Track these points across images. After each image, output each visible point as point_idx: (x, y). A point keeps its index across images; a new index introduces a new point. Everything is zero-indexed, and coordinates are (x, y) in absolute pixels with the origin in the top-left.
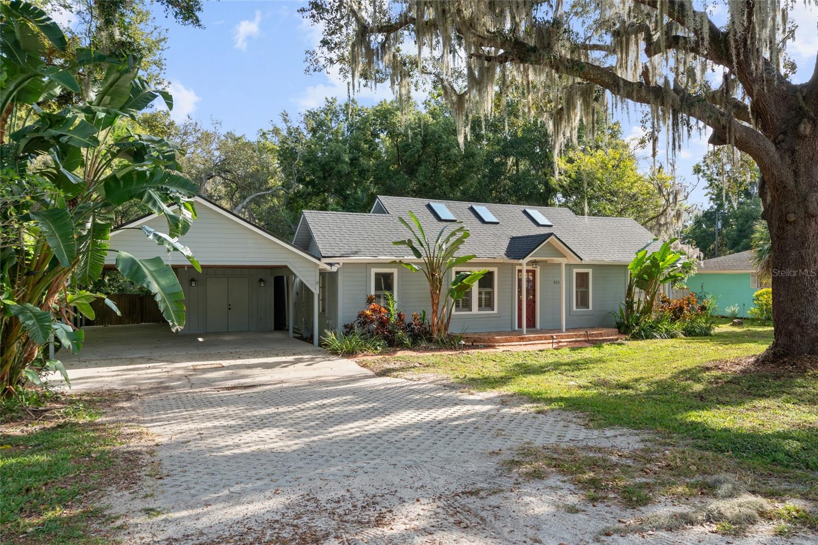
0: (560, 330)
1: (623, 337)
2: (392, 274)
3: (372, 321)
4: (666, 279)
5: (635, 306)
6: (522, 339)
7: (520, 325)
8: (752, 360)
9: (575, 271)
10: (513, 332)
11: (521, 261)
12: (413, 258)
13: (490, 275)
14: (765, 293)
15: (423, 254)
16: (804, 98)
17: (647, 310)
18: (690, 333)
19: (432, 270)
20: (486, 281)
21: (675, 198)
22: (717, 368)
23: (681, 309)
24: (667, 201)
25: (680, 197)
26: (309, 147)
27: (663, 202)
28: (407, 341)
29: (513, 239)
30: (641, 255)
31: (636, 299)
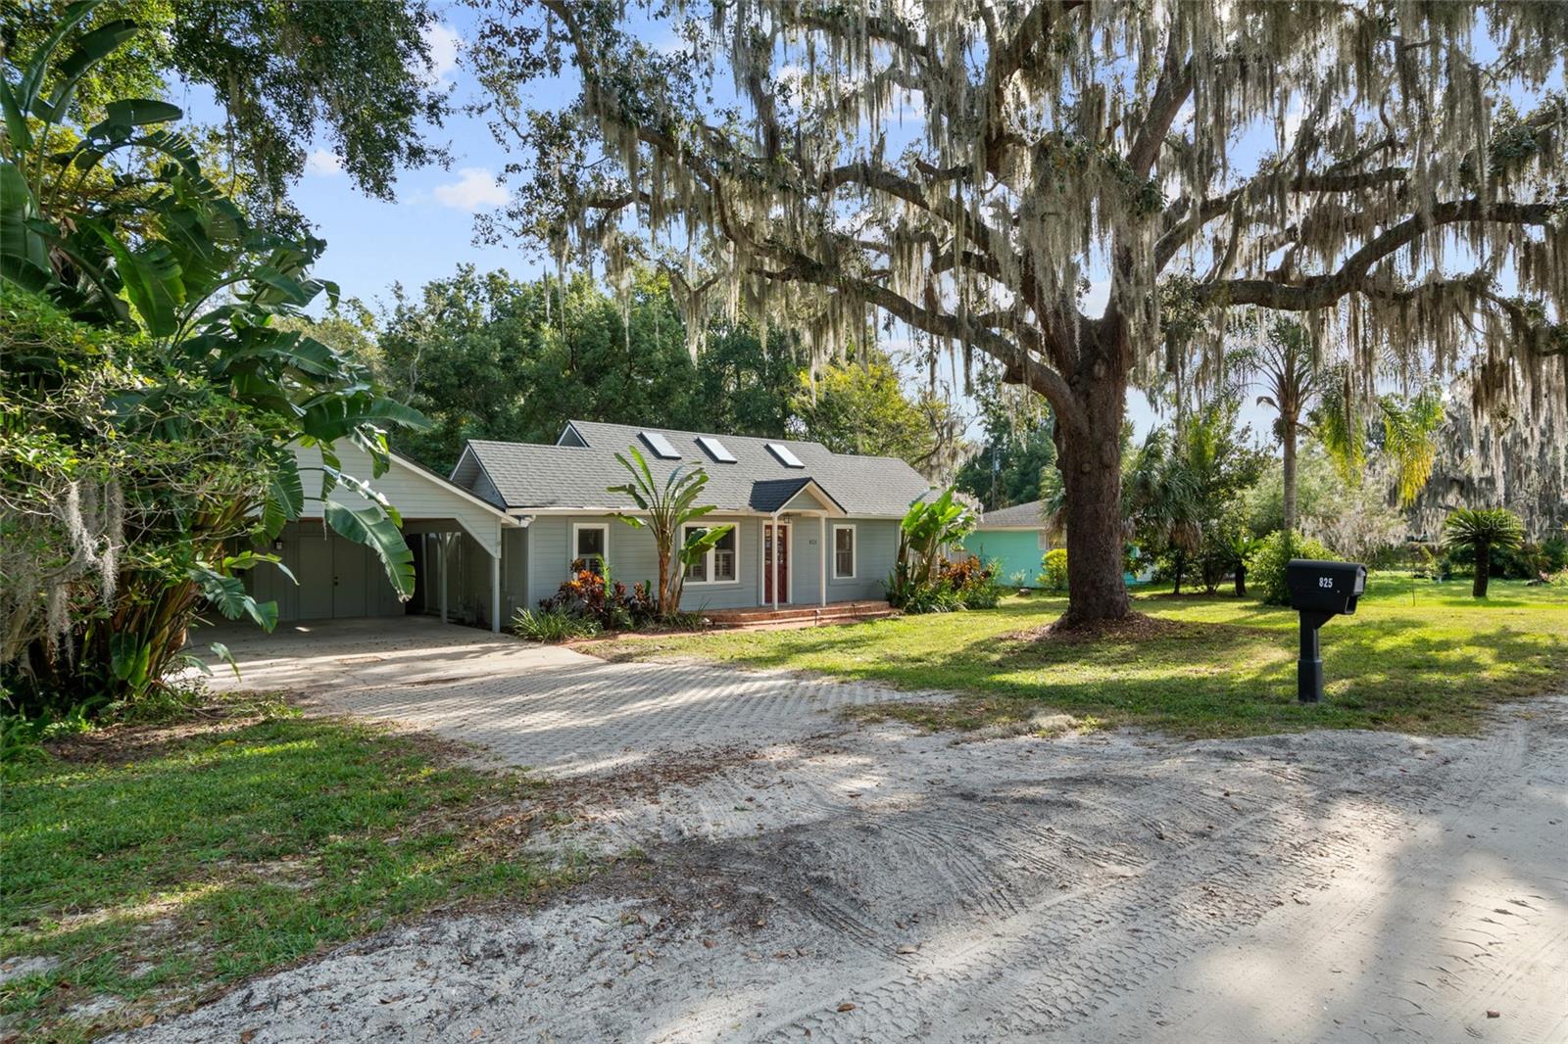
0: (819, 605)
1: (897, 611)
2: (602, 531)
3: (581, 596)
4: (946, 537)
5: (909, 572)
6: (774, 616)
7: (769, 599)
8: (1048, 628)
9: (836, 527)
10: (759, 608)
11: (772, 514)
12: (635, 508)
13: (731, 532)
14: (1058, 555)
15: (650, 504)
16: (1099, 336)
17: (923, 578)
18: (973, 605)
19: (660, 525)
20: (726, 542)
21: (950, 431)
22: (1012, 638)
23: (962, 575)
24: (941, 435)
25: (957, 431)
26: (436, 338)
27: (934, 436)
28: (629, 622)
29: (757, 484)
30: (917, 507)
31: (910, 564)
